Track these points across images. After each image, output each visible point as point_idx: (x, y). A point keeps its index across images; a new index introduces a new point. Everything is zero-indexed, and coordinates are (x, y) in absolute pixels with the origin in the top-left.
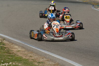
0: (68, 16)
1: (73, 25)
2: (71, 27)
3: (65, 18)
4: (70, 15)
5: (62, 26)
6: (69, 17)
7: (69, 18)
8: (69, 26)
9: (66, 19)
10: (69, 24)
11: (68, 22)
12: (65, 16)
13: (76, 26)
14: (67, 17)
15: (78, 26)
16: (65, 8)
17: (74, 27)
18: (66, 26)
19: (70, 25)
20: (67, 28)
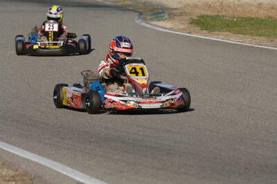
0: (138, 66)
1: (164, 98)
2: (158, 106)
3: (131, 73)
4: (142, 61)
5: (126, 101)
6: (142, 69)
7: (144, 75)
8: (151, 102)
9: (133, 77)
10: (148, 92)
11: (143, 86)
12: (128, 68)
13: (172, 99)
14: (135, 68)
15: (179, 99)
16: (120, 39)
17: (168, 105)
18: (140, 99)
19: (151, 96)
20: (144, 106)
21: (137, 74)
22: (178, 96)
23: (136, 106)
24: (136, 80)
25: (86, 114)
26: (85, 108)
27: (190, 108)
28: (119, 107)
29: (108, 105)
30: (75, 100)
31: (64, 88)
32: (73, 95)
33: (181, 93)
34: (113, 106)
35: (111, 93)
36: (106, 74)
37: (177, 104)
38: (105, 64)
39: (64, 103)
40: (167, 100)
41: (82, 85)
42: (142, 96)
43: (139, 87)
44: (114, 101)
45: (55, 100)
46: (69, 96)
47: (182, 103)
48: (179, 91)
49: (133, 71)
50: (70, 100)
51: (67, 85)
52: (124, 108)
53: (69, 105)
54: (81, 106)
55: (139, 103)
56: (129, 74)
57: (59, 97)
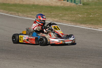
6: (57, 27)
11: (62, 34)
12: (52, 27)
19: (66, 38)
25: (39, 46)
28: (57, 43)
29: (52, 42)
31: (21, 36)
32: (29, 38)
38: (36, 25)
49: (55, 28)
53: (25, 42)
54: (35, 43)
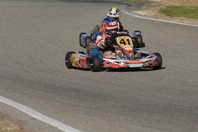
0: (126, 38)
1: (144, 60)
2: (140, 65)
3: (121, 43)
4: (128, 35)
5: (118, 62)
6: (128, 40)
7: (129, 44)
8: (135, 63)
9: (122, 46)
10: (133, 56)
11: (130, 52)
12: (118, 40)
15: (155, 61)
17: (148, 65)
18: (128, 61)
19: (135, 59)
20: (131, 66)
21: (125, 43)
22: (154, 58)
23: (126, 66)
24: (125, 48)
26: (89, 67)
27: (162, 67)
28: (114, 66)
29: (106, 65)
30: (81, 63)
31: (73, 55)
32: (80, 59)
33: (156, 57)
34: (109, 66)
35: (107, 57)
36: (102, 45)
37: (154, 64)
38: (101, 38)
39: (73, 65)
40: (147, 61)
41: (85, 52)
42: (129, 59)
43: (127, 52)
44: (110, 63)
45: (66, 63)
46: (77, 60)
47: (157, 63)
48: (154, 55)
49: (122, 41)
50: (78, 63)
51: (75, 53)
52: (117, 67)
53: (77, 66)
54: (86, 67)
55: (128, 63)
56: (119, 44)
57: (69, 61)
